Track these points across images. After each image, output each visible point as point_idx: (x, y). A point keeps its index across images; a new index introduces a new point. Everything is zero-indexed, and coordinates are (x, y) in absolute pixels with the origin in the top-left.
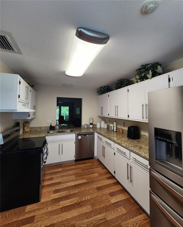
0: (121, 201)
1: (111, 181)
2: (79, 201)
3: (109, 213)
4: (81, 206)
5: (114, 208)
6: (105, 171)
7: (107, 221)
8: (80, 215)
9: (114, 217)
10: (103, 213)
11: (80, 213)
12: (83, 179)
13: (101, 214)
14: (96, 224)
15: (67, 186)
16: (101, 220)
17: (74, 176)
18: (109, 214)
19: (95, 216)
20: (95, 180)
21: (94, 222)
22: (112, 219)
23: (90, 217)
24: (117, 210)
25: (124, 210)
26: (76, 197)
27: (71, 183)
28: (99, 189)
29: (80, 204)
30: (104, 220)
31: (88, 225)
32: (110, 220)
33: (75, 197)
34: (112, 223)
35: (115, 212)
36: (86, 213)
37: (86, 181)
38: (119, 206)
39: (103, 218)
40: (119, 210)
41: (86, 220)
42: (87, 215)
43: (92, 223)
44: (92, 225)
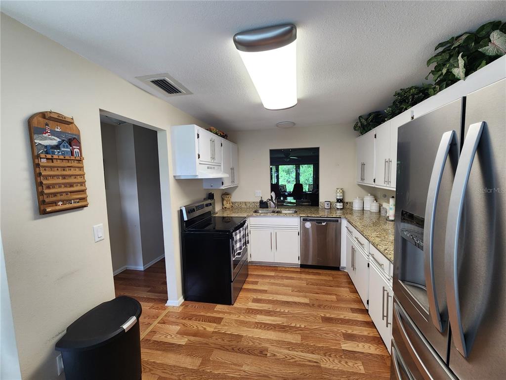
0: (362, 353)
1: (360, 317)
2: (284, 324)
3: (329, 360)
4: (286, 331)
5: (343, 357)
6: (353, 296)
7: (320, 367)
8: (279, 341)
9: (336, 368)
10: (319, 354)
11: (280, 339)
12: (306, 297)
13: (314, 354)
14: (298, 362)
15: (275, 299)
16: (310, 361)
17: (290, 288)
18: (328, 361)
19: (302, 352)
20: (325, 306)
21: (297, 359)
22: (330, 369)
23: (293, 350)
24: (346, 363)
25: (362, 368)
26: (282, 317)
27: (282, 296)
28: (327, 320)
29: (284, 328)
30: (315, 364)
31: (286, 357)
32: (326, 368)
33: (280, 317)
34: (327, 373)
35: (342, 363)
36: (289, 343)
37: (309, 303)
38: (356, 359)
39: (315, 360)
40: (350, 364)
41: (287, 351)
42: (290, 346)
43: (293, 358)
44: (293, 360)
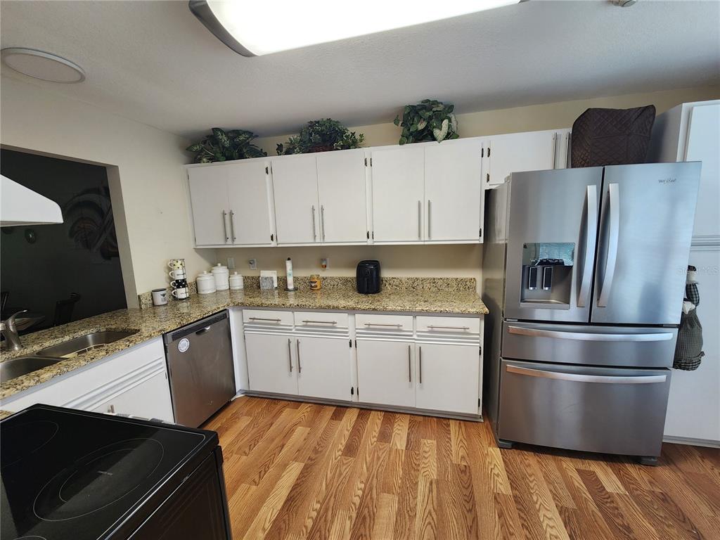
0: (409, 434)
1: (351, 417)
2: (354, 515)
3: (424, 468)
4: (373, 517)
5: (417, 452)
6: (305, 410)
7: (438, 482)
8: (396, 531)
9: (435, 464)
10: (417, 477)
11: (392, 528)
12: (284, 466)
13: (417, 483)
14: (436, 507)
15: (268, 526)
16: (431, 491)
18: (427, 469)
19: (415, 498)
20: (318, 444)
21: (430, 507)
22: (438, 470)
23: (414, 509)
24: (426, 452)
25: (429, 441)
26: (333, 517)
28: (350, 450)
29: (364, 518)
30: (434, 486)
31: (429, 523)
32: (438, 475)
33: (332, 522)
34: (444, 477)
35: (426, 456)
36: (399, 513)
37: (304, 464)
38: (418, 443)
39: (428, 485)
40: (427, 449)
41: (418, 522)
42: (405, 514)
43: (430, 513)
44: (434, 514)
